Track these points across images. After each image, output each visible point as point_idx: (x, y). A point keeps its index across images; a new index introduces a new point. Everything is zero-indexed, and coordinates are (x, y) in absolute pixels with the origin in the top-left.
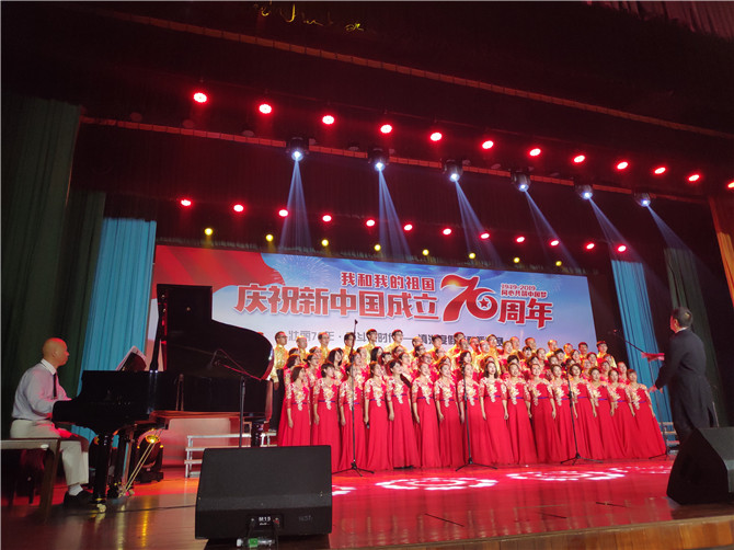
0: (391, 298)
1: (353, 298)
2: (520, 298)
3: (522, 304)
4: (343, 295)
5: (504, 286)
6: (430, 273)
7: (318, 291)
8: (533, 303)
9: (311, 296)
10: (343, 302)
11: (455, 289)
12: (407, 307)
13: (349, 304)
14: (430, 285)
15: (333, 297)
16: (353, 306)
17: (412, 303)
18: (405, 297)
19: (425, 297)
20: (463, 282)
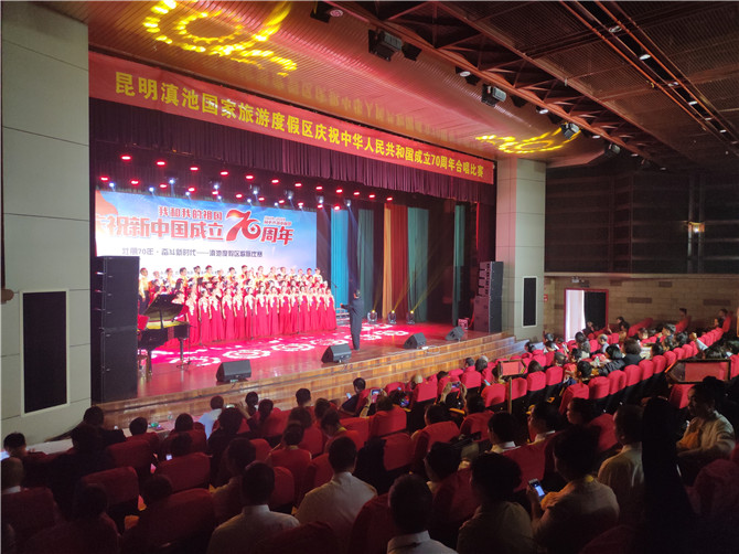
0: (193, 225)
4: (160, 223)
5: (266, 218)
7: (142, 220)
10: (160, 228)
11: (236, 220)
12: (203, 232)
13: (164, 230)
15: (153, 224)
16: (167, 231)
17: (207, 229)
18: (202, 225)
19: (215, 224)
20: (241, 215)
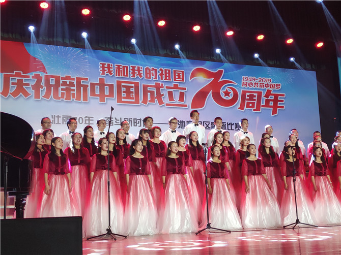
0: (145, 87)
1: (111, 86)
2: (258, 89)
3: (260, 94)
4: (102, 84)
5: (244, 79)
6: (181, 66)
7: (79, 80)
8: (268, 94)
9: (71, 84)
10: (102, 90)
12: (160, 96)
13: (107, 92)
14: (181, 77)
15: (93, 85)
16: (111, 94)
17: (165, 92)
18: (158, 87)
19: (176, 87)
20: (209, 75)
